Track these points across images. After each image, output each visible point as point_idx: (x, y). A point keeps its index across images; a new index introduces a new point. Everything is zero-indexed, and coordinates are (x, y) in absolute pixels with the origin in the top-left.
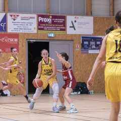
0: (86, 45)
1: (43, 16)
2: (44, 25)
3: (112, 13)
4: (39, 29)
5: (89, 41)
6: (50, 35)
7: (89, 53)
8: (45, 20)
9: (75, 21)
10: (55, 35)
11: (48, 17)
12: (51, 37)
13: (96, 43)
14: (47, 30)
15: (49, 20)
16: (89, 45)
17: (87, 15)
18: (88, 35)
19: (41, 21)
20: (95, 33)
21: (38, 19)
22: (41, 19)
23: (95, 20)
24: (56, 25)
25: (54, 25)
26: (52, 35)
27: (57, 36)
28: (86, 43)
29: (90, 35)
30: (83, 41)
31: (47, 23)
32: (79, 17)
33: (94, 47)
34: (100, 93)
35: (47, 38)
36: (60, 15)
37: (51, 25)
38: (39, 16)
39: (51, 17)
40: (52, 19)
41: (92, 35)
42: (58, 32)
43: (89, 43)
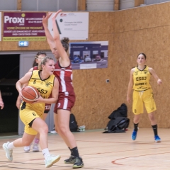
0: (76, 56)
1: (11, 15)
2: (13, 28)
3: (117, 5)
4: (5, 35)
5: (81, 50)
6: (22, 44)
7: (81, 68)
8: (15, 20)
9: (61, 21)
10: (30, 43)
11: (18, 15)
12: (23, 47)
13: (91, 53)
14: (18, 36)
15: (21, 20)
16: (80, 57)
17: (79, 10)
18: (80, 41)
19: (8, 22)
20: (90, 38)
21: (3, 19)
22: (7, 19)
23: (92, 18)
24: (32, 28)
25: (28, 28)
26: (25, 44)
27: (33, 44)
28: (77, 53)
29: (84, 41)
30: (73, 50)
31: (17, 25)
32: (67, 13)
33: (88, 59)
34: (96, 128)
35: (16, 49)
36: (37, 11)
37: (24, 28)
38: (5, 14)
39: (23, 15)
40: (25, 18)
41: (87, 40)
42: (34, 39)
43: (81, 54)
